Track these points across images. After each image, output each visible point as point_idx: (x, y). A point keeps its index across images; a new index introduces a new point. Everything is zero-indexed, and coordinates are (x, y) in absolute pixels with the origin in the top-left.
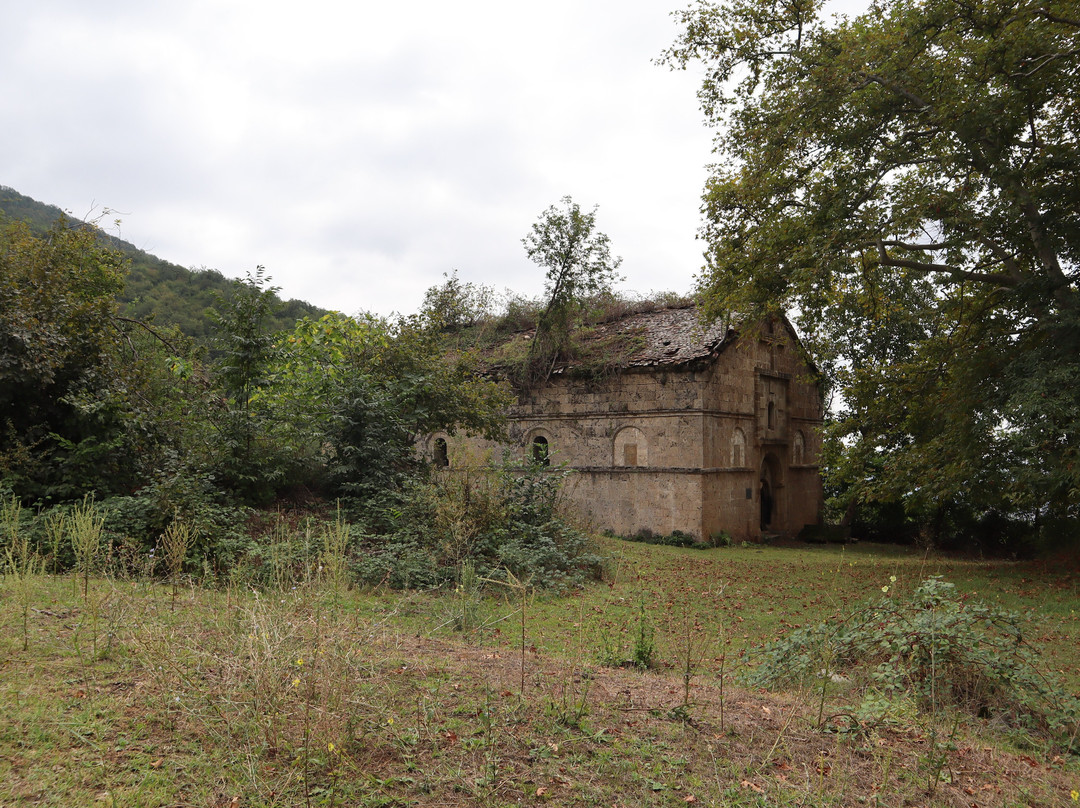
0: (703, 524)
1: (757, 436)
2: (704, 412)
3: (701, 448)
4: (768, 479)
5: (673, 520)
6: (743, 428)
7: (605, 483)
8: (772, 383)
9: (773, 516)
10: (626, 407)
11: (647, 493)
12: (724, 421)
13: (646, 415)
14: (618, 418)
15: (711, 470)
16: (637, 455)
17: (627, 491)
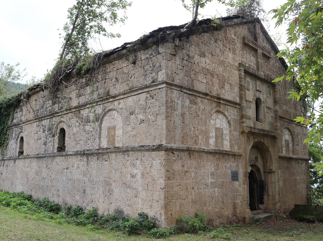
0: (166, 207)
1: (243, 122)
2: (166, 83)
3: (164, 121)
4: (260, 164)
6: (226, 113)
7: (94, 162)
9: (265, 197)
10: (108, 92)
11: (121, 173)
12: (199, 100)
13: (122, 97)
14: (103, 104)
15: (180, 147)
16: (116, 136)
17: (107, 171)
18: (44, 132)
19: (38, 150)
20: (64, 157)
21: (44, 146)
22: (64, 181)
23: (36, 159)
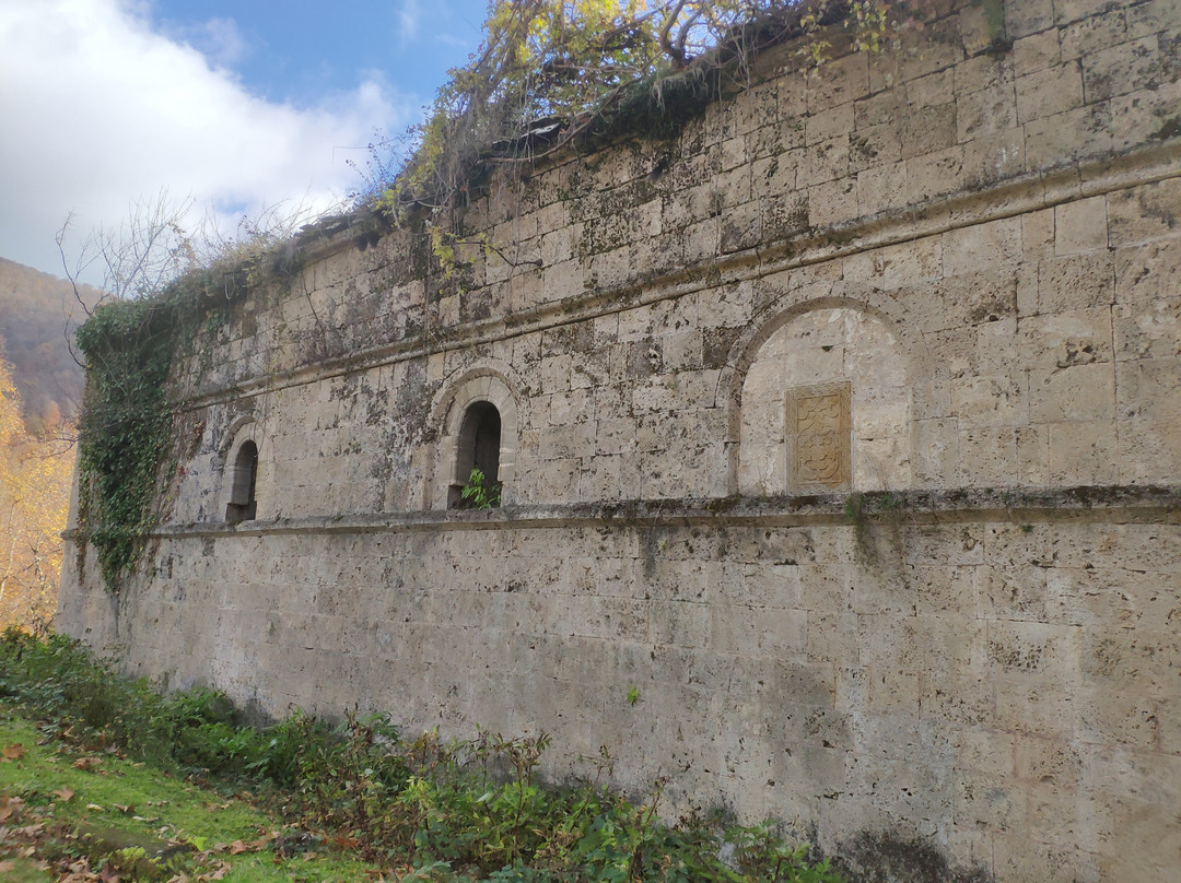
5: (1086, 809)
10: (800, 216)
11: (910, 631)
13: (904, 231)
14: (761, 276)
16: (854, 435)
17: (800, 617)
18: (374, 417)
20: (493, 534)
21: (376, 481)
22: (493, 646)
23: (324, 540)
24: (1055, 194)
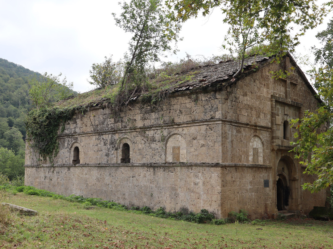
0: (222, 205)
1: (273, 142)
2: (222, 121)
3: (221, 147)
4: (286, 174)
5: (202, 201)
6: (261, 137)
7: (160, 173)
8: (286, 108)
9: (290, 200)
10: (173, 120)
11: (186, 181)
12: (242, 129)
13: (185, 125)
14: (169, 128)
15: (230, 165)
16: (180, 154)
17: (173, 180)
18: (105, 144)
19: (99, 160)
20: (129, 168)
21: (106, 157)
22: (130, 187)
23: (97, 168)
24: (201, 124)
